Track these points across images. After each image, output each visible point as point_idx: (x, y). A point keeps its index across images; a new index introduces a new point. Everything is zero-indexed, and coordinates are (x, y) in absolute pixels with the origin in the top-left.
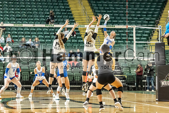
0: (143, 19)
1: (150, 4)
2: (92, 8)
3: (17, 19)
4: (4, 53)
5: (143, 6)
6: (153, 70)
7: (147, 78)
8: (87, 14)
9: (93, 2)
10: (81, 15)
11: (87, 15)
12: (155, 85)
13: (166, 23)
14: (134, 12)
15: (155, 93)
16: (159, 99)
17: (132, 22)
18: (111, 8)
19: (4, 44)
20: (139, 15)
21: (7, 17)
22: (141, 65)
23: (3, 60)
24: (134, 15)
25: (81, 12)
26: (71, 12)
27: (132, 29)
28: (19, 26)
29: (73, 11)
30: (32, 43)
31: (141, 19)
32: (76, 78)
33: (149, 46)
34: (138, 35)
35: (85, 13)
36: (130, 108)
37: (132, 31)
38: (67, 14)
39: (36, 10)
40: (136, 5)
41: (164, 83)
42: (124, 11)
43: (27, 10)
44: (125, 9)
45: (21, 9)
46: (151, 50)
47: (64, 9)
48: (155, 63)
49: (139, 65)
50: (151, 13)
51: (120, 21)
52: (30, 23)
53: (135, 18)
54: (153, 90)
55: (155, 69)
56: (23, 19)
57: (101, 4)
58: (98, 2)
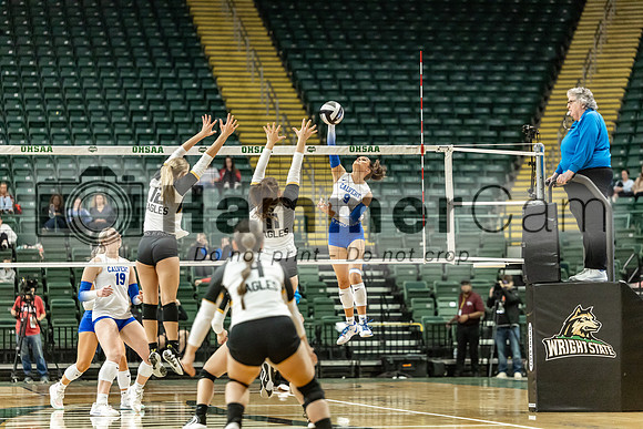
0: (478, 122)
1: (502, 68)
2: (298, 85)
3: (31, 131)
5: (479, 78)
6: (518, 301)
8: (281, 109)
9: (299, 66)
10: (260, 112)
11: (281, 112)
12: (524, 355)
14: (445, 99)
15: (526, 384)
16: (538, 405)
17: (441, 133)
18: (366, 86)
20: (465, 111)
24: (446, 110)
25: (260, 100)
26: (221, 102)
27: (442, 158)
28: (39, 153)
29: (229, 100)
31: (471, 122)
34: (462, 180)
35: (271, 106)
37: (440, 168)
38: (209, 110)
39: (98, 96)
40: (454, 72)
42: (410, 96)
43: (67, 96)
44: (414, 88)
45: (47, 96)
46: (510, 232)
47: (198, 90)
48: (525, 279)
50: (507, 100)
51: (398, 133)
52: (77, 141)
53: (451, 121)
54: (518, 375)
56: (53, 131)
57: (328, 71)
58: (319, 66)
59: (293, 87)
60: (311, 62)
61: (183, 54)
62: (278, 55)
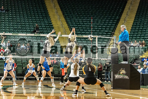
0: (103, 31)
1: (108, 20)
2: (67, 23)
3: (14, 30)
4: (5, 54)
5: (103, 22)
6: (110, 67)
7: (105, 73)
8: (64, 27)
9: (68, 19)
10: (60, 28)
12: (111, 78)
13: (119, 34)
14: (96, 26)
15: (111, 83)
16: (113, 88)
17: (95, 33)
18: (81, 23)
19: (5, 48)
20: (100, 29)
21: (8, 28)
22: (101, 64)
23: (4, 59)
24: (96, 28)
25: (60, 25)
26: (52, 26)
27: (95, 38)
28: (16, 35)
29: (54, 25)
30: (25, 47)
31: (102, 31)
32: (56, 72)
33: (107, 50)
34: (99, 42)
35: (62, 27)
36: (93, 93)
37: (95, 40)
38: (50, 27)
39: (28, 24)
40: (99, 21)
41: (117, 76)
43: (22, 24)
44: (90, 24)
45: (18, 23)
46: (109, 53)
47: (48, 23)
48: (111, 62)
49: (99, 64)
50: (109, 27)
51: (87, 33)
52: (23, 33)
53: (97, 31)
54: (109, 81)
55: (111, 67)
56: (19, 30)
57: (74, 20)
58: (72, 19)
59: (66, 23)
60: (70, 18)
61: (45, 16)
62: (64, 17)
